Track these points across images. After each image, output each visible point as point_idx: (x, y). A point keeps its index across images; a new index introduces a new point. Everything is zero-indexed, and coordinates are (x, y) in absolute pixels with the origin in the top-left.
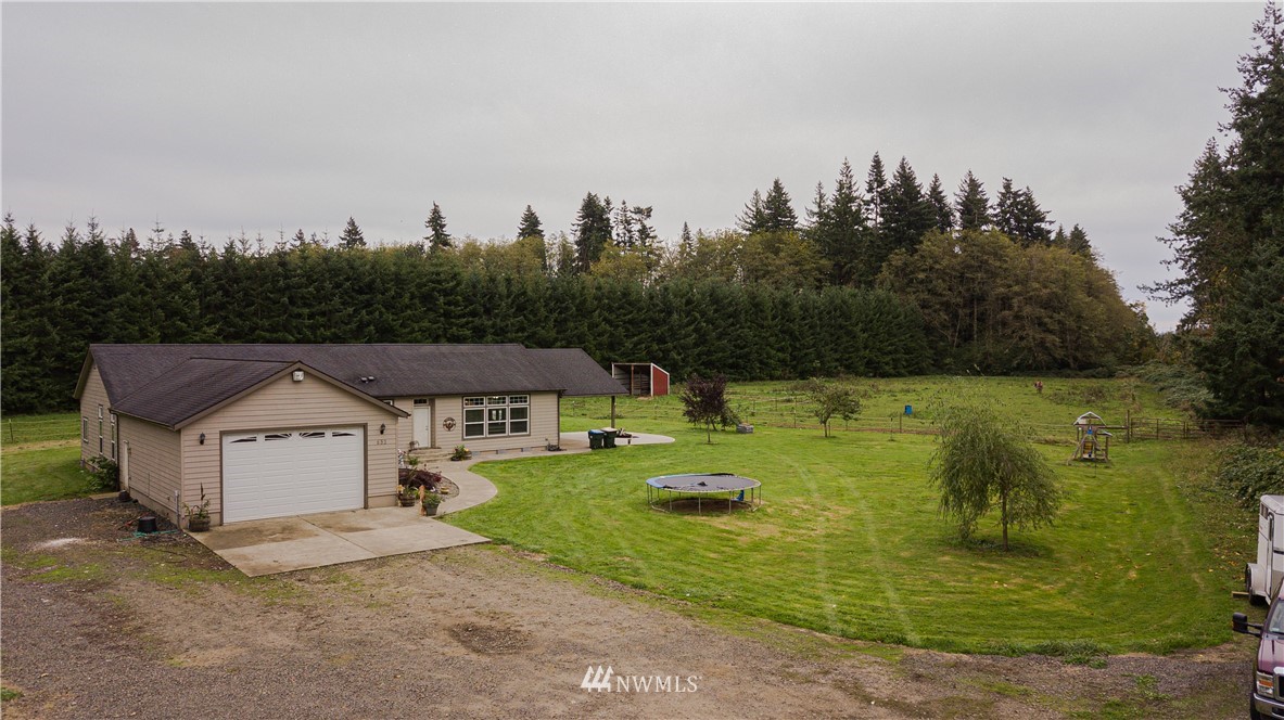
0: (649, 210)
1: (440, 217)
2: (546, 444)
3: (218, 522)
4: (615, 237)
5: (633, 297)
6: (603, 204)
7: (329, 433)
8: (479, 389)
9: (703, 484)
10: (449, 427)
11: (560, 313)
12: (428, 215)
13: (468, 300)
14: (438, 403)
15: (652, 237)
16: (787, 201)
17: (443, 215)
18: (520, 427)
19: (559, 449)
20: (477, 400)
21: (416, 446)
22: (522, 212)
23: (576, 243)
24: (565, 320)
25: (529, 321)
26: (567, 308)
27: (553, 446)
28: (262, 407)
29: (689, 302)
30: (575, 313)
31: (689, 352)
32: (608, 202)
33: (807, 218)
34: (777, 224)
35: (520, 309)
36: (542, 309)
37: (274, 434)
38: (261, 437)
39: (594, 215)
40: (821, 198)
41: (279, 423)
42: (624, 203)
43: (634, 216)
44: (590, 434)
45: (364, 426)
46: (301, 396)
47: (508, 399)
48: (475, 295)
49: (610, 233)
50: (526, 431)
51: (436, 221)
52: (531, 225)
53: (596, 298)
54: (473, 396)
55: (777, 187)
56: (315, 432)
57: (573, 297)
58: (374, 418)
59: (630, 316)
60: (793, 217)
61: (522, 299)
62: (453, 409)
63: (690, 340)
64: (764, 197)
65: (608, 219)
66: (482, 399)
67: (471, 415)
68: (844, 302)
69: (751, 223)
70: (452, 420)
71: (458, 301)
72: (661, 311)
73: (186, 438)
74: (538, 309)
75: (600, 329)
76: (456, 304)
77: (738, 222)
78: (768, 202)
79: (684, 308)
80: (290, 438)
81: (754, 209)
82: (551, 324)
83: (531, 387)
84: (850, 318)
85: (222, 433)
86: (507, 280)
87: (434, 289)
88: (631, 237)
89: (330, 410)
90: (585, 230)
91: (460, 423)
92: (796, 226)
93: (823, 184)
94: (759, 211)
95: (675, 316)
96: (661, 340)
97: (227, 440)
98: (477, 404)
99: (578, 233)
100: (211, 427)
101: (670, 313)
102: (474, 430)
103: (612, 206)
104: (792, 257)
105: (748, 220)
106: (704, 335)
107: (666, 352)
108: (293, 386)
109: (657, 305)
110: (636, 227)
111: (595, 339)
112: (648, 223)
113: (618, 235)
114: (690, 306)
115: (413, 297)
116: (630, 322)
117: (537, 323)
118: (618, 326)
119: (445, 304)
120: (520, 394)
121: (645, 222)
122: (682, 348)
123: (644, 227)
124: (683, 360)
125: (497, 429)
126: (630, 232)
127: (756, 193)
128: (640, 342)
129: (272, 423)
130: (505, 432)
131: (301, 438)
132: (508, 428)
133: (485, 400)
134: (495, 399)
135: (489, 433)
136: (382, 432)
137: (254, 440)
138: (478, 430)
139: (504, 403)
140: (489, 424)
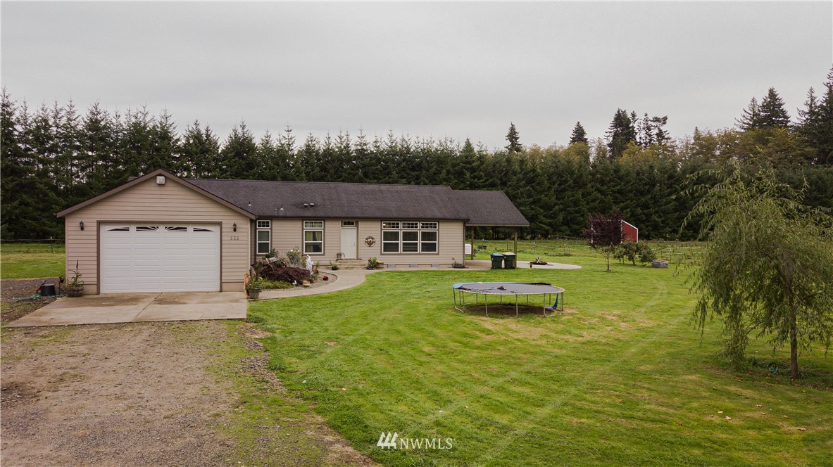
0: (665, 119)
1: (515, 133)
2: (453, 262)
3: (95, 291)
4: (638, 140)
5: (622, 173)
6: (629, 116)
7: (190, 228)
8: (395, 215)
9: (502, 289)
10: (370, 244)
11: (560, 185)
12: (507, 132)
13: (488, 175)
14: (361, 225)
15: (667, 139)
16: (781, 105)
17: (517, 131)
18: (430, 248)
19: (464, 267)
20: (394, 224)
21: (343, 257)
22: (573, 127)
23: (609, 145)
24: (564, 190)
25: (535, 190)
26: (566, 181)
27: (458, 264)
28: (132, 204)
29: (670, 177)
30: (573, 185)
31: (669, 216)
32: (634, 115)
33: (799, 117)
34: (771, 123)
35: (529, 182)
36: (546, 182)
37: (144, 226)
38: (133, 228)
39: (622, 124)
40: (812, 100)
41: (144, 217)
42: (646, 115)
43: (654, 124)
44: (492, 256)
45: (220, 224)
46: (164, 197)
47: (419, 225)
48: (494, 171)
49: (634, 137)
50: (435, 251)
51: (512, 136)
52: (579, 135)
53: (591, 173)
54: (392, 220)
55: (772, 94)
56: (179, 226)
57: (572, 173)
58: (228, 218)
59: (618, 187)
60: (788, 118)
61: (531, 175)
62: (375, 230)
63: (671, 206)
64: (760, 102)
65: (633, 127)
66: (398, 224)
67: (387, 236)
68: (820, 178)
69: (748, 124)
70: (373, 238)
71: (481, 176)
72: (645, 184)
73: (70, 224)
74: (543, 182)
75: (592, 197)
76: (480, 178)
77: (737, 123)
78: (763, 106)
79: (666, 182)
80: (158, 230)
81: (751, 113)
82: (552, 192)
83: (440, 216)
84: (826, 191)
85: (100, 223)
86: (521, 161)
87: (464, 167)
88: (651, 140)
89: (190, 209)
90: (616, 136)
91: (379, 242)
92: (789, 124)
93: (814, 89)
94: (755, 114)
95: (657, 187)
96: (645, 206)
97: (105, 230)
98: (394, 227)
99: (611, 139)
100: (90, 217)
101: (654, 185)
102: (391, 248)
103: (636, 118)
104: (779, 146)
105: (745, 121)
106: (684, 203)
107: (648, 216)
108: (157, 188)
109: (643, 179)
110: (654, 131)
111: (588, 204)
112: (663, 128)
113: (640, 138)
114: (672, 181)
115: (448, 172)
116: (619, 192)
117: (541, 192)
118: (608, 194)
119: (471, 178)
120: (432, 221)
121: (661, 128)
122: (663, 212)
123: (660, 131)
124: (663, 222)
125: (410, 248)
126: (650, 135)
127: (753, 100)
128: (626, 207)
129: (140, 217)
130: (417, 251)
131: (166, 230)
132: (420, 247)
133: (401, 225)
134: (409, 224)
135: (404, 251)
136: (235, 230)
137: (127, 230)
138: (394, 248)
139: (416, 227)
140: (403, 243)
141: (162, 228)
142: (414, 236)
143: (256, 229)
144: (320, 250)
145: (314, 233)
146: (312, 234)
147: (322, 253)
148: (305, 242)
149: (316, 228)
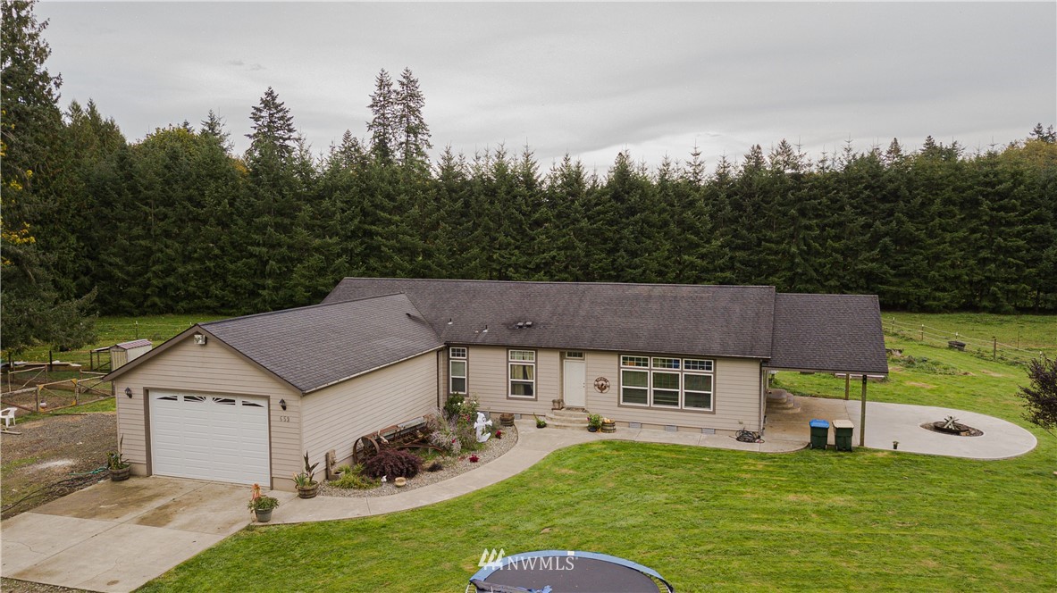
2: (740, 427)
3: (147, 472)
7: (239, 401)
8: (644, 347)
10: (602, 388)
14: (589, 358)
18: (700, 401)
20: (639, 359)
21: (565, 405)
37: (191, 396)
38: (181, 397)
41: (194, 385)
45: (267, 398)
47: (682, 363)
50: (709, 406)
54: (627, 354)
56: (227, 398)
58: (276, 392)
66: (646, 360)
67: (629, 377)
70: (605, 380)
73: (118, 390)
80: (206, 402)
83: (717, 350)
85: (147, 390)
91: (616, 385)
97: (154, 397)
98: (638, 364)
100: (135, 383)
102: (634, 396)
108: (198, 349)
120: (704, 359)
125: (666, 399)
129: (187, 384)
130: (677, 404)
131: (214, 402)
132: (682, 399)
133: (651, 361)
134: (664, 361)
135: (655, 403)
136: (284, 408)
137: (174, 399)
138: (639, 396)
139: (677, 367)
140: (654, 391)
141: (209, 398)
142: (673, 380)
143: (449, 359)
144: (531, 394)
145: (524, 366)
146: (521, 369)
147: (534, 397)
148: (510, 380)
149: (528, 361)
